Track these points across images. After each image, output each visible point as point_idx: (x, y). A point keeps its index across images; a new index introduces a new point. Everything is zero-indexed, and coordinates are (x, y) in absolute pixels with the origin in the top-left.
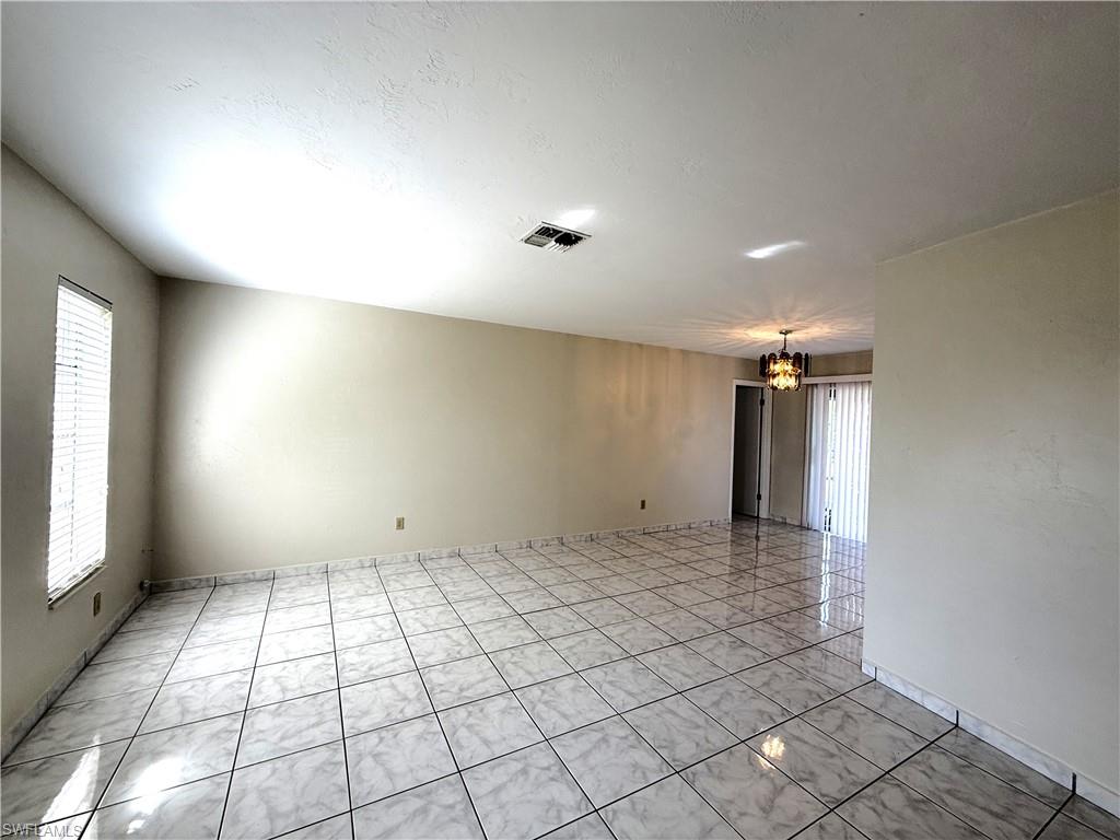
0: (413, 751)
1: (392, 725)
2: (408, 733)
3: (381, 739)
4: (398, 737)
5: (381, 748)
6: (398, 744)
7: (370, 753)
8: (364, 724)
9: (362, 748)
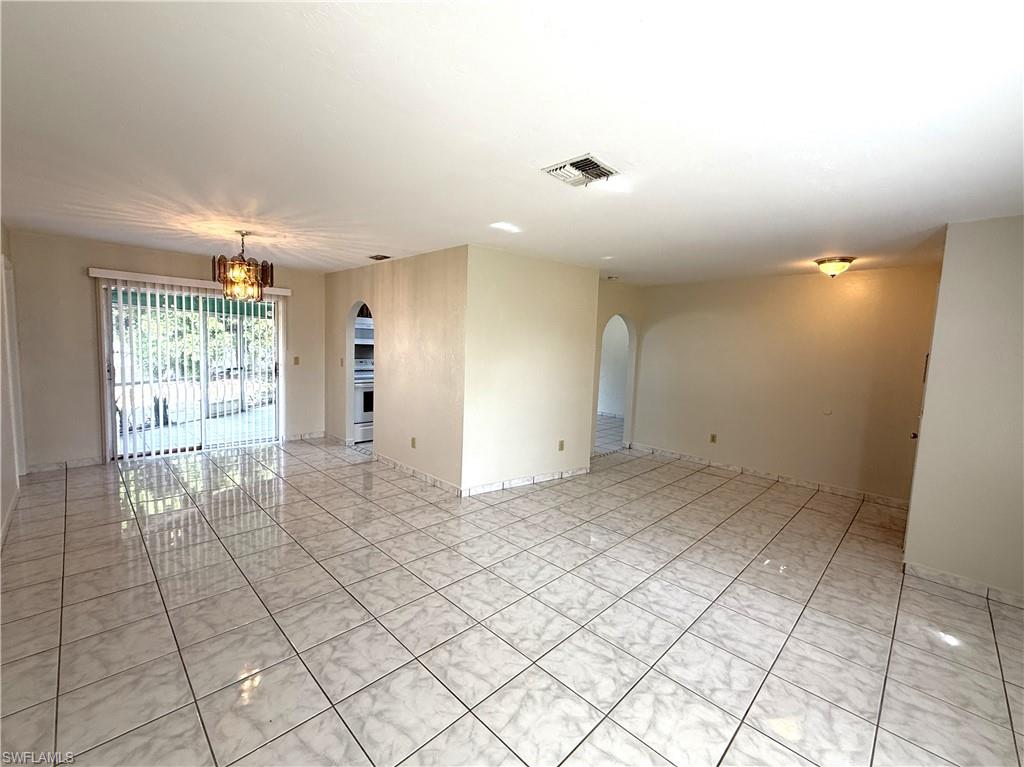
0: (699, 663)
1: (694, 693)
2: (690, 676)
3: (713, 690)
4: (699, 680)
5: (719, 685)
6: (704, 676)
7: (730, 690)
8: (715, 716)
9: (733, 699)
